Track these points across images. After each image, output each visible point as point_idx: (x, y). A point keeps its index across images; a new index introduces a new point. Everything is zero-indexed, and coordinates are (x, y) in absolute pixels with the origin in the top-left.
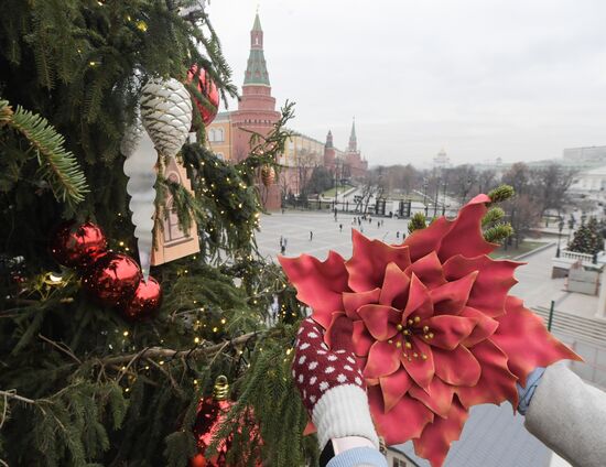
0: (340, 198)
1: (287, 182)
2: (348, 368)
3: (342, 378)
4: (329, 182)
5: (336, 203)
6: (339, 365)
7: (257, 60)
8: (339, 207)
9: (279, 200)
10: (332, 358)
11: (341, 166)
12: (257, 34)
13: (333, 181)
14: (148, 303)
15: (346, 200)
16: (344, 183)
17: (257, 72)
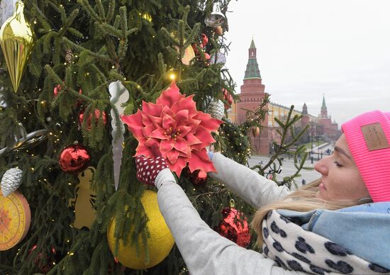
0: (315, 149)
1: (274, 137)
2: (163, 163)
3: (163, 167)
4: (306, 138)
5: (312, 153)
6: (160, 163)
7: (253, 64)
8: (315, 156)
9: (268, 149)
10: (157, 162)
11: (315, 127)
12: (253, 50)
13: (309, 137)
14: (202, 179)
15: (320, 151)
16: (318, 140)
17: (253, 71)
